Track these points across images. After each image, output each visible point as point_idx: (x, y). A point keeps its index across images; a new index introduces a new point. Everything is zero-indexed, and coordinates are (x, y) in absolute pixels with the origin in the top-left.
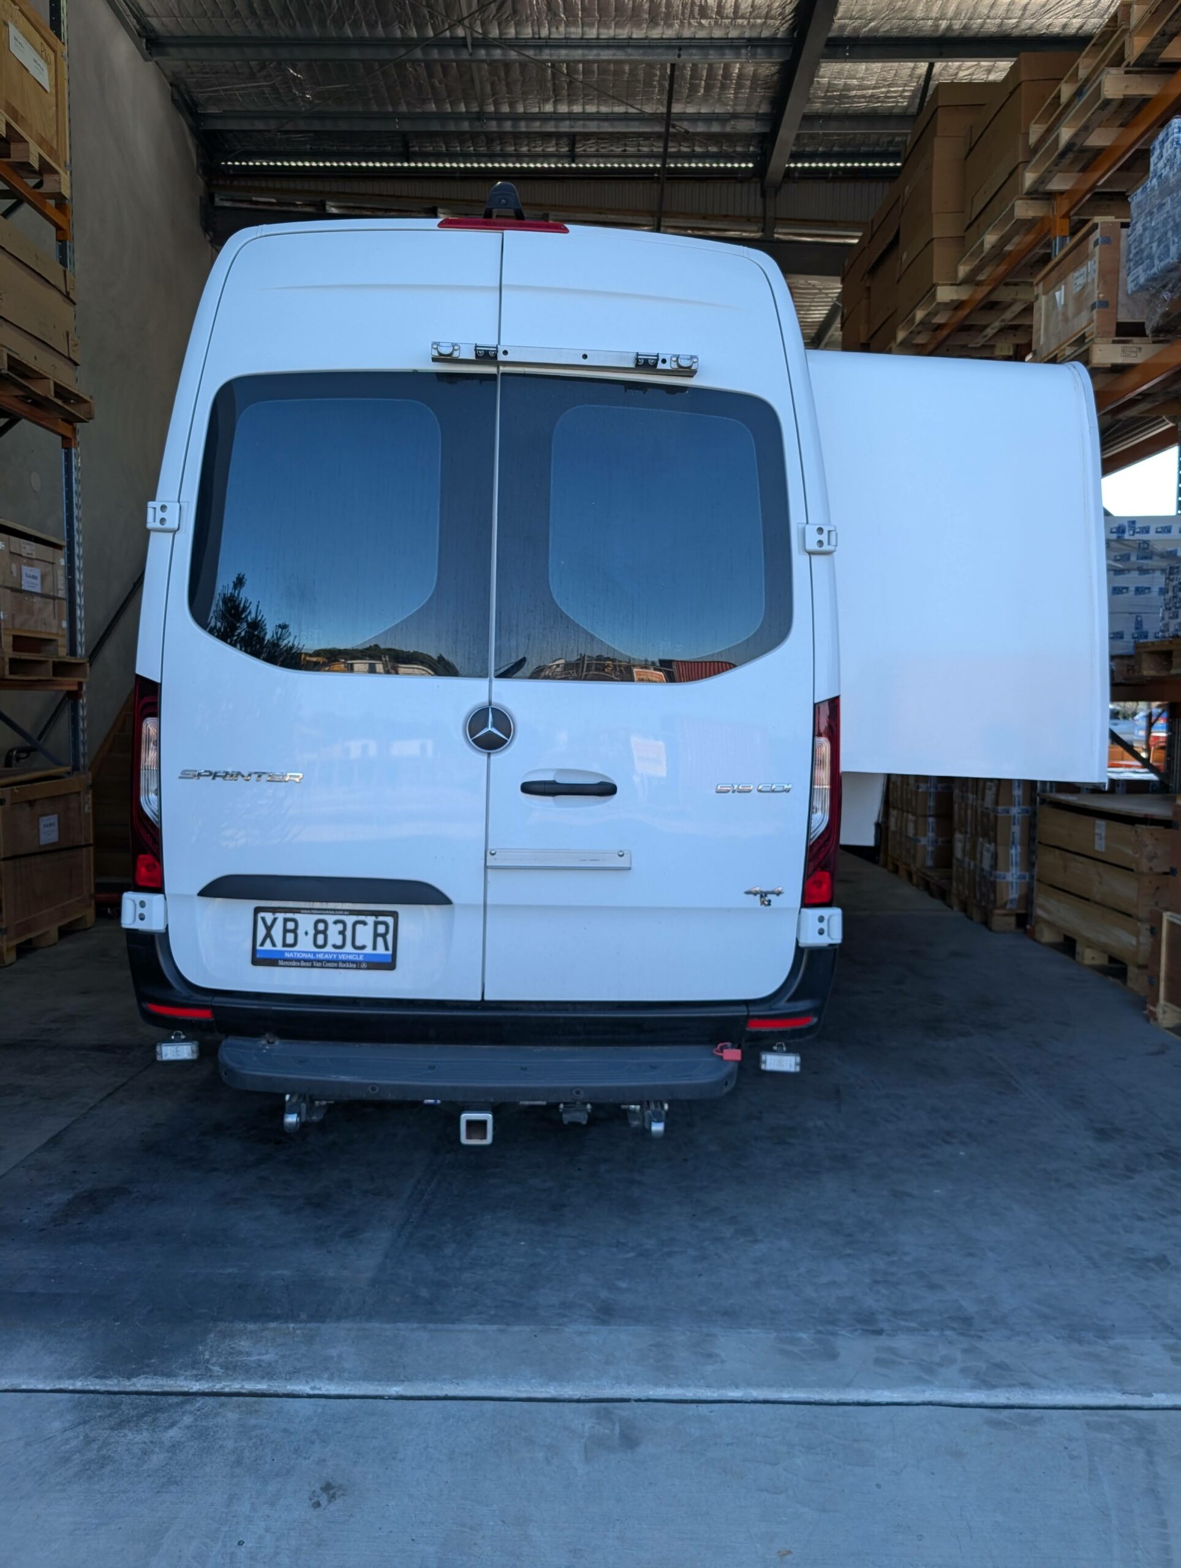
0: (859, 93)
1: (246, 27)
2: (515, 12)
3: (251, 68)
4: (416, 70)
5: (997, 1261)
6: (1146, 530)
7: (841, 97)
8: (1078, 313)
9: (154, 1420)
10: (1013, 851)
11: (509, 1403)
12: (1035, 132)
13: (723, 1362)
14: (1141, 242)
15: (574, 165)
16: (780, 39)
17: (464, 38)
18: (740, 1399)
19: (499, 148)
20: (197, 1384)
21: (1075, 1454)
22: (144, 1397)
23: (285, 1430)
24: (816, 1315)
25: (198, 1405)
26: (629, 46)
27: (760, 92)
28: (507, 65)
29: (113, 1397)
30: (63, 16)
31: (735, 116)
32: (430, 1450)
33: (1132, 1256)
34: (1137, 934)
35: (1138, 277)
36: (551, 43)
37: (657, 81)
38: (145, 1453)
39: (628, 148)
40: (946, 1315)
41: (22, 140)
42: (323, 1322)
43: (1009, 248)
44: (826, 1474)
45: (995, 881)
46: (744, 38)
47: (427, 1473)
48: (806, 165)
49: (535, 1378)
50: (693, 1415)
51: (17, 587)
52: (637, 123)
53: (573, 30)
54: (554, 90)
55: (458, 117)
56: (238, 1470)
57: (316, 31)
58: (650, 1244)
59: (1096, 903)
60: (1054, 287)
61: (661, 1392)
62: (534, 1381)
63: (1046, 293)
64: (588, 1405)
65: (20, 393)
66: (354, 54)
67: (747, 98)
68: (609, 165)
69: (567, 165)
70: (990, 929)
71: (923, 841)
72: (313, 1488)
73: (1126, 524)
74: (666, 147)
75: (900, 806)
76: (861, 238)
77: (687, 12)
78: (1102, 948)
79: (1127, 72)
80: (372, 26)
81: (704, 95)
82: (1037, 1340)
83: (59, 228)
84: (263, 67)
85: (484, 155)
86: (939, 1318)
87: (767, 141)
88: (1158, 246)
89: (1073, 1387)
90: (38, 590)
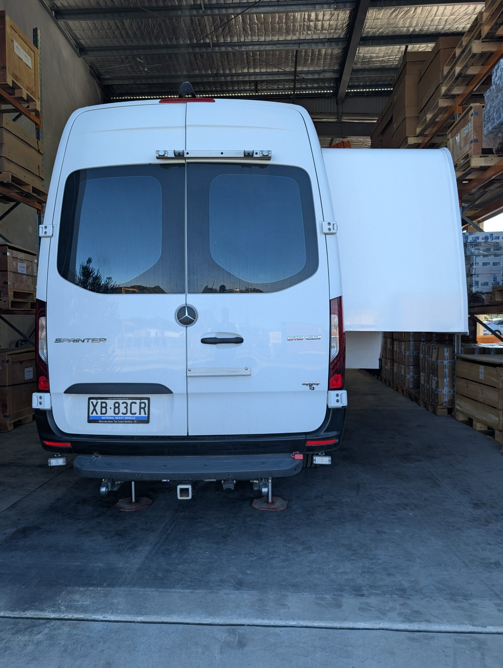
0: (376, 59)
1: (119, 42)
2: (230, 31)
3: (122, 59)
4: (190, 57)
5: (421, 563)
6: (498, 238)
7: (369, 62)
8: (465, 145)
9: (32, 630)
10: (445, 380)
11: (190, 626)
12: (446, 70)
13: (289, 608)
14: (489, 113)
15: (257, 94)
16: (342, 38)
17: (209, 43)
18: (295, 625)
19: (225, 88)
20: (53, 614)
21: (447, 654)
22: (29, 620)
23: (88, 636)
24: (334, 587)
25: (52, 624)
26: (278, 44)
27: (334, 61)
28: (227, 53)
29: (16, 620)
30: (39, 38)
31: (324, 71)
32: (152, 647)
33: (484, 562)
34: (498, 416)
35: (489, 127)
36: (245, 44)
37: (291, 58)
38: (25, 645)
39: (280, 86)
40: (394, 588)
41: (19, 88)
42: (113, 587)
43: (437, 120)
44: (330, 662)
45: (438, 394)
46: (326, 39)
47: (148, 657)
48: (355, 90)
49: (203, 614)
50: (273, 633)
51: (16, 271)
52: (283, 76)
53: (254, 38)
54: (247, 63)
55: (208, 76)
56: (64, 654)
57: (148, 43)
58: (264, 553)
59: (481, 402)
60: (455, 135)
61: (259, 622)
62: (202, 615)
63: (452, 137)
64: (225, 627)
65: (18, 191)
66: (164, 51)
67: (329, 63)
68: (272, 93)
69: (254, 94)
70: (436, 415)
71: (408, 377)
72: (96, 664)
73: (489, 235)
74: (294, 85)
75: (398, 362)
76: (378, 120)
77: (302, 28)
78: (484, 423)
79: (482, 42)
80: (171, 40)
81: (310, 63)
82: (435, 600)
83: (36, 124)
84: (127, 58)
85: (220, 91)
86: (391, 589)
87: (338, 81)
88: (496, 114)
89: (449, 622)
90: (25, 272)
